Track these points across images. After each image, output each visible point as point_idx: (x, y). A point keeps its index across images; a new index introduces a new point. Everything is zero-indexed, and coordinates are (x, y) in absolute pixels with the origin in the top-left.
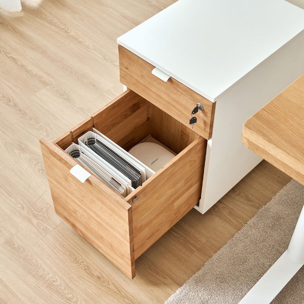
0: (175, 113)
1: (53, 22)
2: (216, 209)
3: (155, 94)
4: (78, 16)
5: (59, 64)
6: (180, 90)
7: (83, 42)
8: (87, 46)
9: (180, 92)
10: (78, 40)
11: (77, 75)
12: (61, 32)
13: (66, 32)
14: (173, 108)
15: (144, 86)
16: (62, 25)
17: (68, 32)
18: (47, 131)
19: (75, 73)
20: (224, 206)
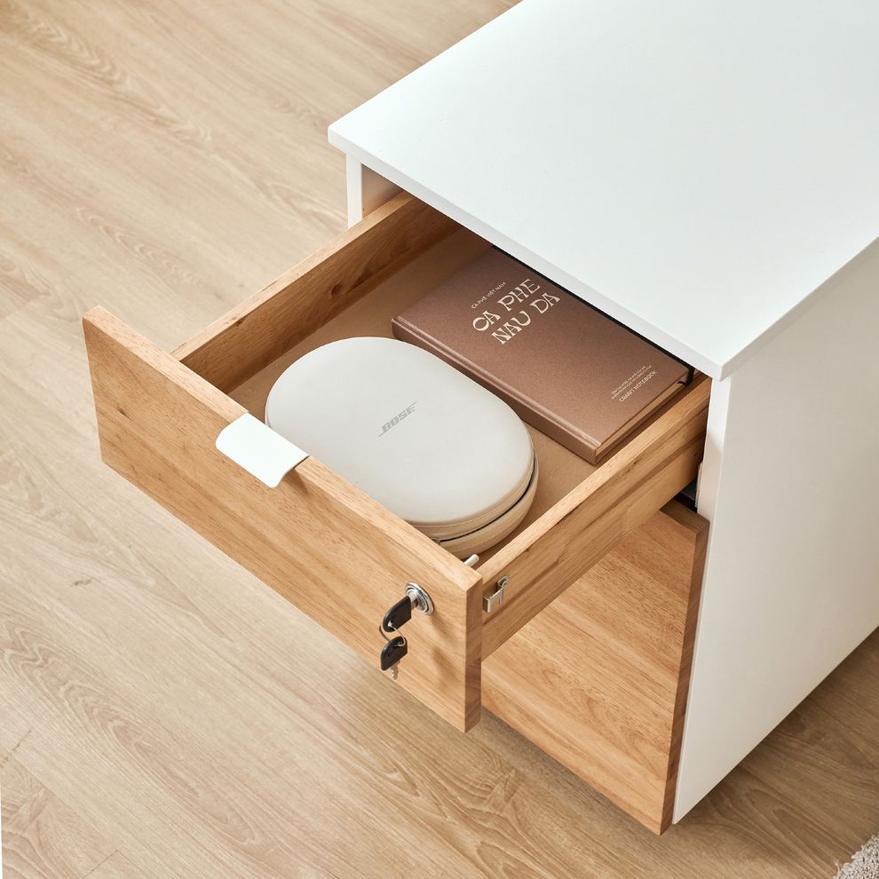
0: (326, 612)
1: (52, 40)
2: (727, 801)
3: (242, 525)
4: (153, 17)
5: (78, 210)
6: (336, 523)
7: (173, 121)
8: (187, 137)
9: (334, 529)
10: (152, 114)
11: (149, 253)
12: (84, 81)
13: (102, 79)
14: (315, 587)
15: (197, 487)
16: (86, 54)
17: (111, 83)
18: (34, 485)
19: (142, 245)
20: (757, 787)
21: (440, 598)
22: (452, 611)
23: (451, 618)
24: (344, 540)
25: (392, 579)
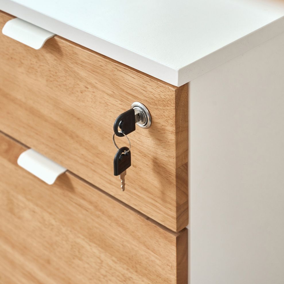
6: (83, 74)
9: (82, 79)
21: (156, 107)
22: (165, 116)
23: (164, 124)
24: (88, 87)
25: (122, 106)
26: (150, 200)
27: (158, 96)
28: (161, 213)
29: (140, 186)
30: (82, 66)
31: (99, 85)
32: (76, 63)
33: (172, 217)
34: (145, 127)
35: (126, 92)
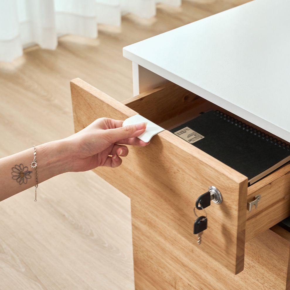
21: (225, 191)
22: (231, 198)
23: (231, 203)
24: (179, 170)
25: (202, 187)
26: (218, 251)
27: (227, 185)
28: (225, 260)
29: (212, 241)
30: (176, 156)
31: (187, 171)
32: (172, 153)
33: (233, 265)
34: (218, 203)
35: (206, 179)
